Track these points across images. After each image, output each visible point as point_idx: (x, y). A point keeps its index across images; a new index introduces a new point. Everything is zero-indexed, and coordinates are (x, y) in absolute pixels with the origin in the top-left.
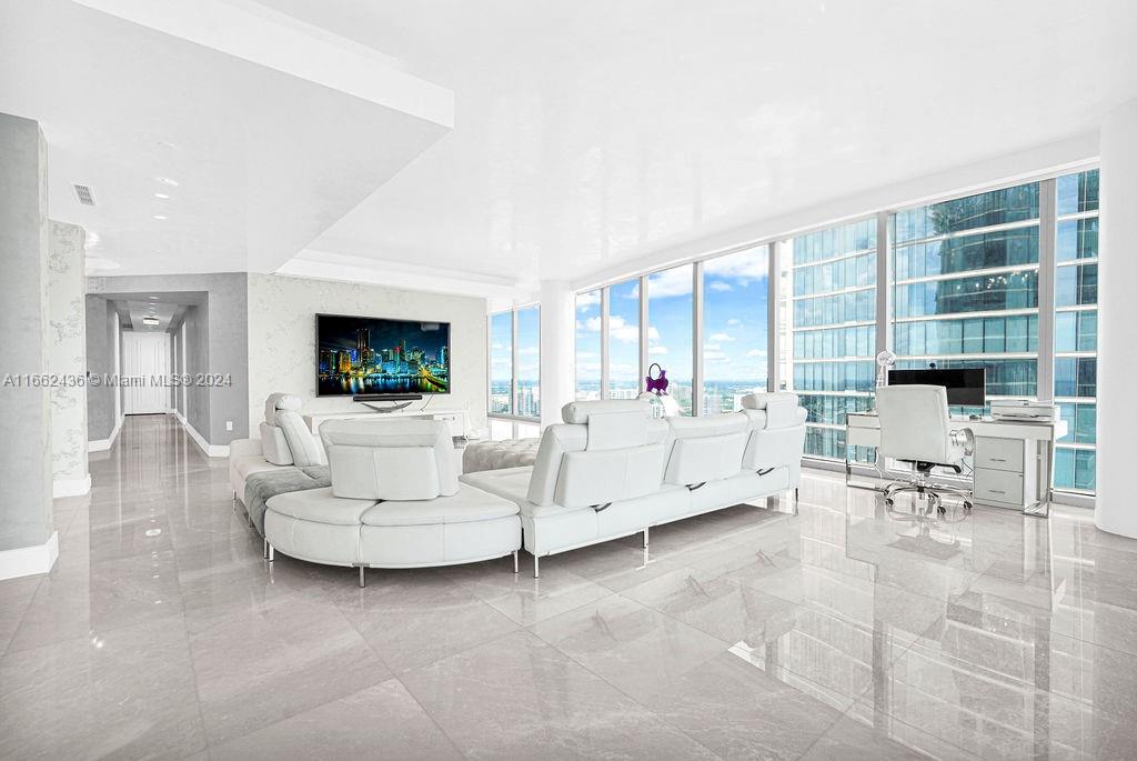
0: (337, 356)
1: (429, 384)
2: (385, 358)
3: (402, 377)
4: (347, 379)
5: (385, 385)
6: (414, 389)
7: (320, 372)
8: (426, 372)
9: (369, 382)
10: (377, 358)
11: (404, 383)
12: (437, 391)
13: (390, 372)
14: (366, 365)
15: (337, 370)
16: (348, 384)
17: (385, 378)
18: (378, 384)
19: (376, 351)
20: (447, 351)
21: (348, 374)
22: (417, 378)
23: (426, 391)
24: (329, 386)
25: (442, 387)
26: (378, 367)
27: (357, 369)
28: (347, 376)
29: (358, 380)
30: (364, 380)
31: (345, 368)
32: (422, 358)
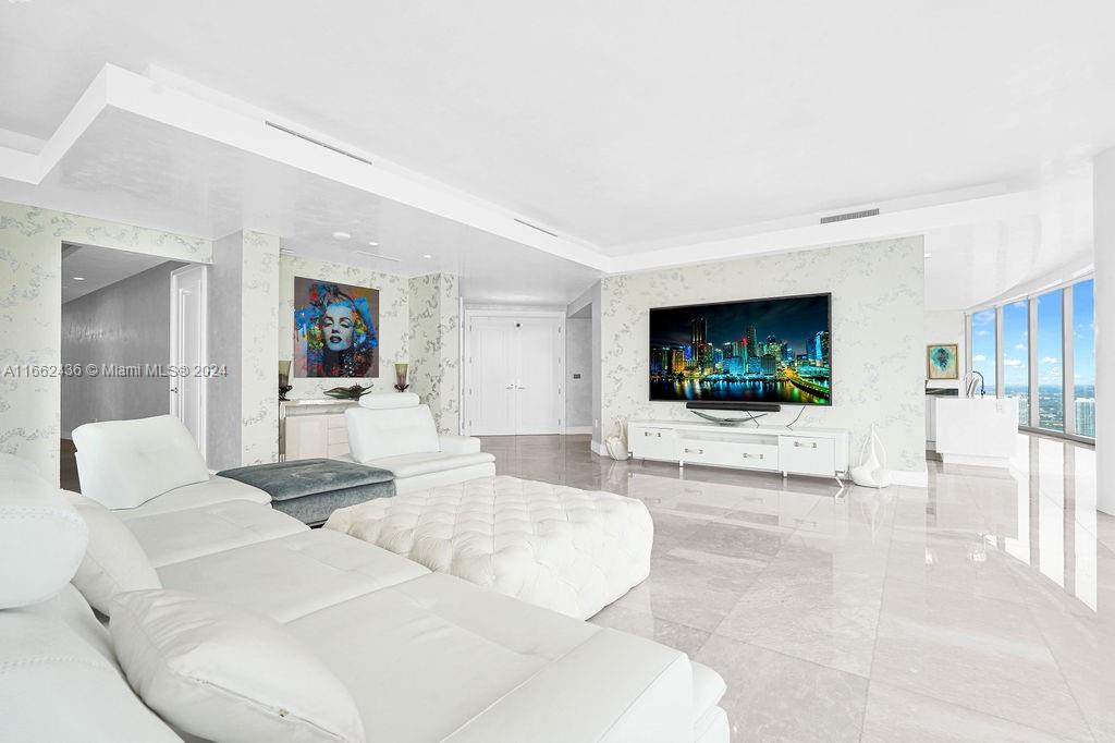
0: (670, 354)
1: (796, 390)
2: (728, 354)
4: (680, 381)
5: (727, 389)
6: (770, 397)
7: (652, 373)
8: (790, 372)
9: (708, 385)
10: (717, 355)
11: (755, 388)
12: (810, 402)
13: (734, 373)
14: (702, 364)
15: (670, 370)
16: (682, 388)
17: (728, 380)
18: (718, 388)
20: (827, 338)
21: (681, 375)
22: (775, 381)
23: (790, 400)
24: (662, 390)
25: (818, 393)
26: (718, 366)
27: (692, 369)
28: (681, 378)
29: (693, 382)
30: (701, 382)
31: (679, 368)
32: (783, 352)
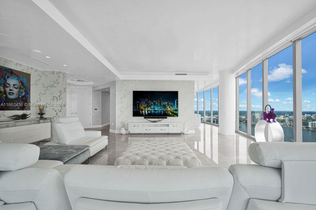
0: (139, 104)
1: (171, 113)
2: (155, 104)
3: (161, 111)
4: (142, 111)
5: (154, 113)
6: (164, 115)
7: (133, 109)
8: (169, 109)
9: (149, 112)
10: (152, 104)
11: (161, 113)
12: (174, 116)
13: (156, 109)
14: (148, 106)
15: (139, 108)
16: (142, 112)
17: (155, 111)
18: (152, 113)
19: (151, 102)
20: (177, 101)
21: (142, 109)
22: (166, 111)
23: (169, 116)
24: (136, 113)
25: (175, 114)
26: (152, 107)
27: (145, 108)
28: (142, 110)
29: (146, 111)
30: (147, 111)
31: (142, 108)
32: (168, 104)
